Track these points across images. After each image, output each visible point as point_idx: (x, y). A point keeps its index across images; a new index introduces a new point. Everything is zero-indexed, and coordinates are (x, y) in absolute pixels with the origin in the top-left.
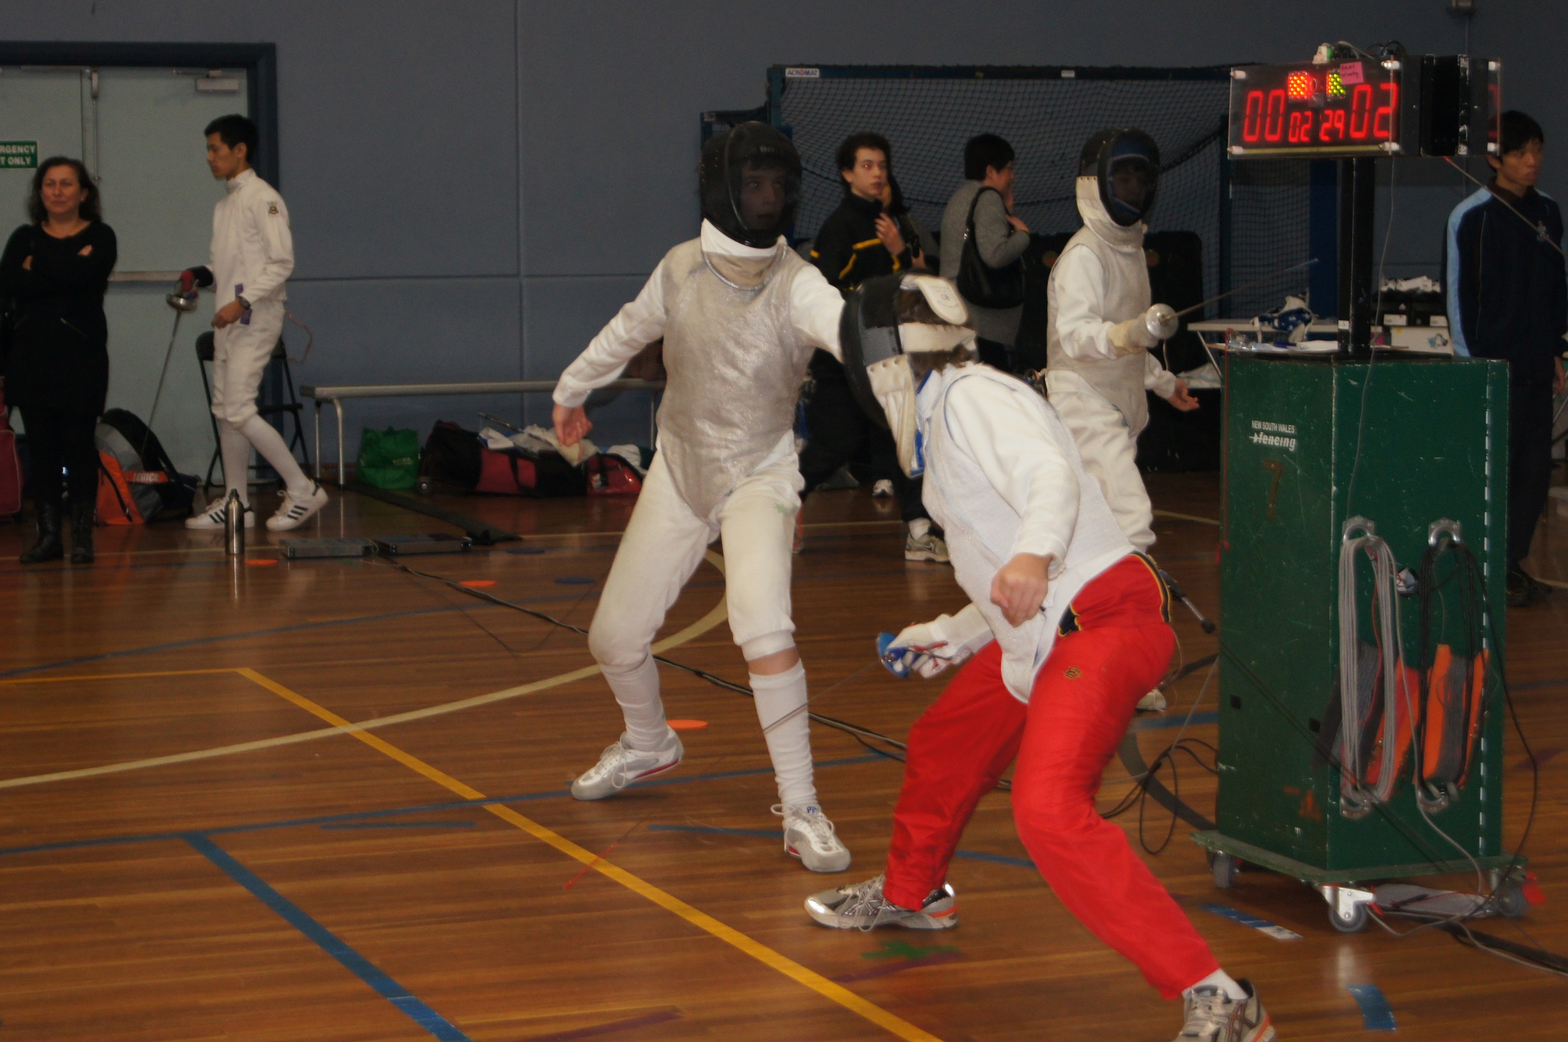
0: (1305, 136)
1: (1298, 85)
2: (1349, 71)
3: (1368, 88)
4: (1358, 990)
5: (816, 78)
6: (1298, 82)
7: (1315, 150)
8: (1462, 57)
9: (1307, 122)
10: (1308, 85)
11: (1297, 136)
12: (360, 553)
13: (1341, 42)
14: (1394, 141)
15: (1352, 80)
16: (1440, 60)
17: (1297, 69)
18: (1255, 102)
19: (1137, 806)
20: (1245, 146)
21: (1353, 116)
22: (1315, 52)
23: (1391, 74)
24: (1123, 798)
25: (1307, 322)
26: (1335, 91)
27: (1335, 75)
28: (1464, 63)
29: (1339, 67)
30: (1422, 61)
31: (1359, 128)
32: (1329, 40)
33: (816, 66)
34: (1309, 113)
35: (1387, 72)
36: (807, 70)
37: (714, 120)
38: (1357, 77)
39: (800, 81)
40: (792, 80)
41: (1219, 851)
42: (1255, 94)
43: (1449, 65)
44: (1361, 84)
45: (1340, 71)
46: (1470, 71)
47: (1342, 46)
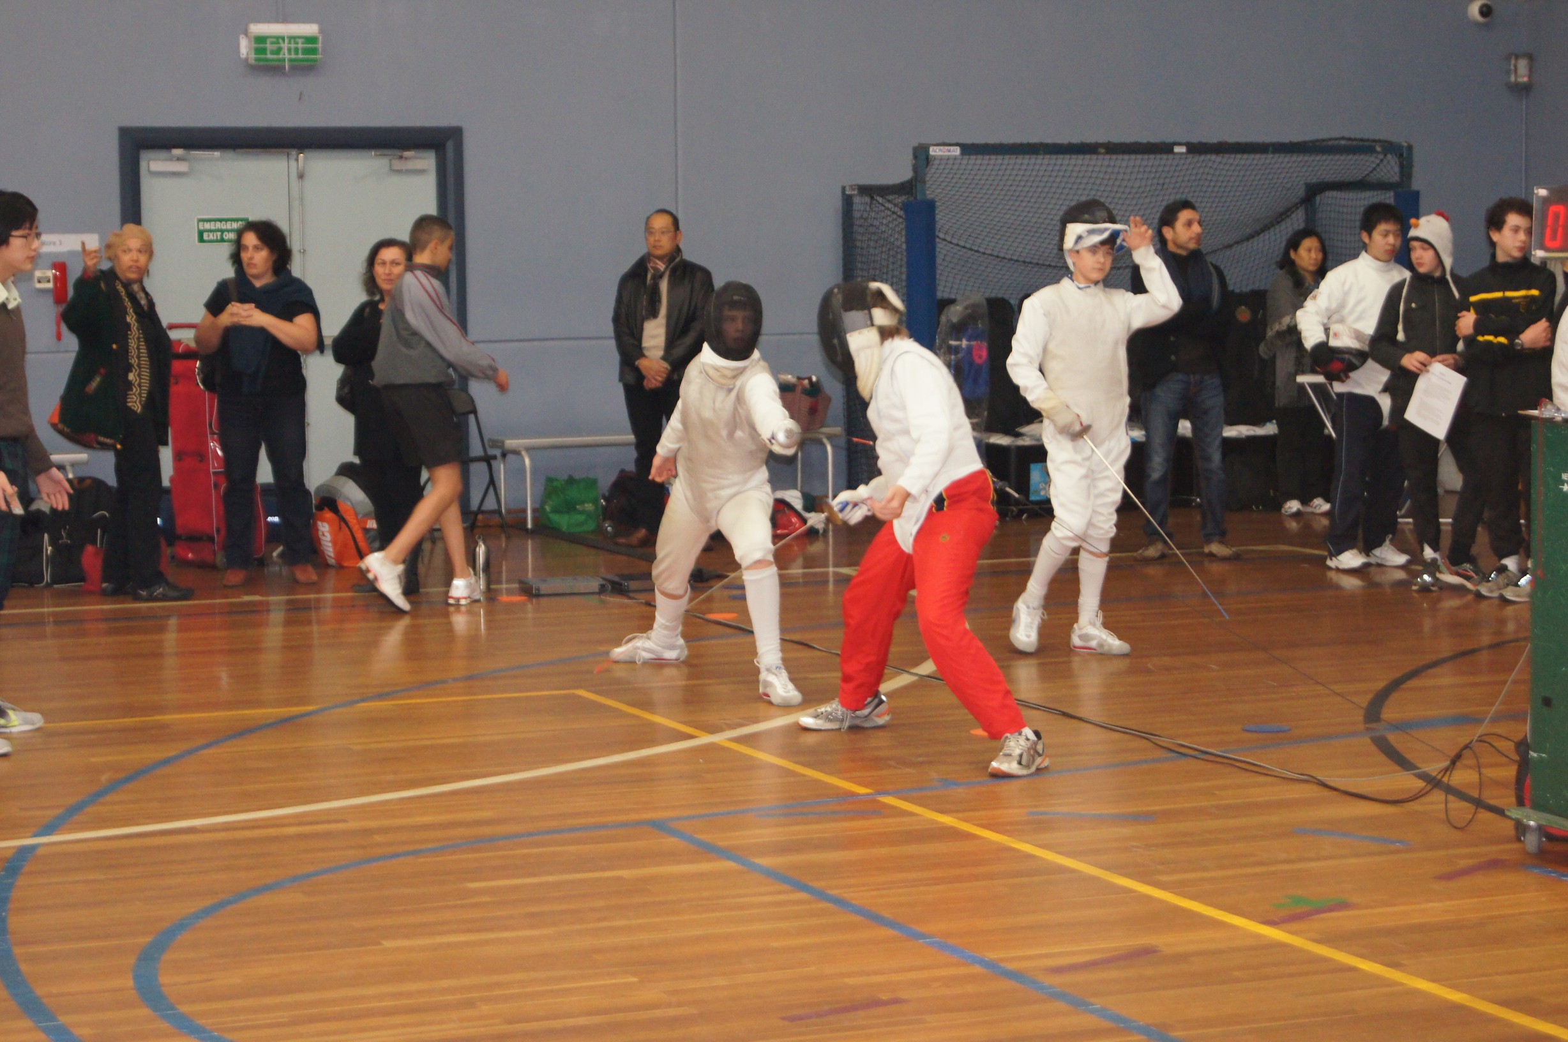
5: (956, 156)
12: (597, 590)
18: (1557, 214)
20: (1547, 250)
33: (957, 145)
36: (949, 148)
37: (856, 192)
39: (941, 158)
40: (935, 158)
41: (1532, 823)
42: (1559, 208)
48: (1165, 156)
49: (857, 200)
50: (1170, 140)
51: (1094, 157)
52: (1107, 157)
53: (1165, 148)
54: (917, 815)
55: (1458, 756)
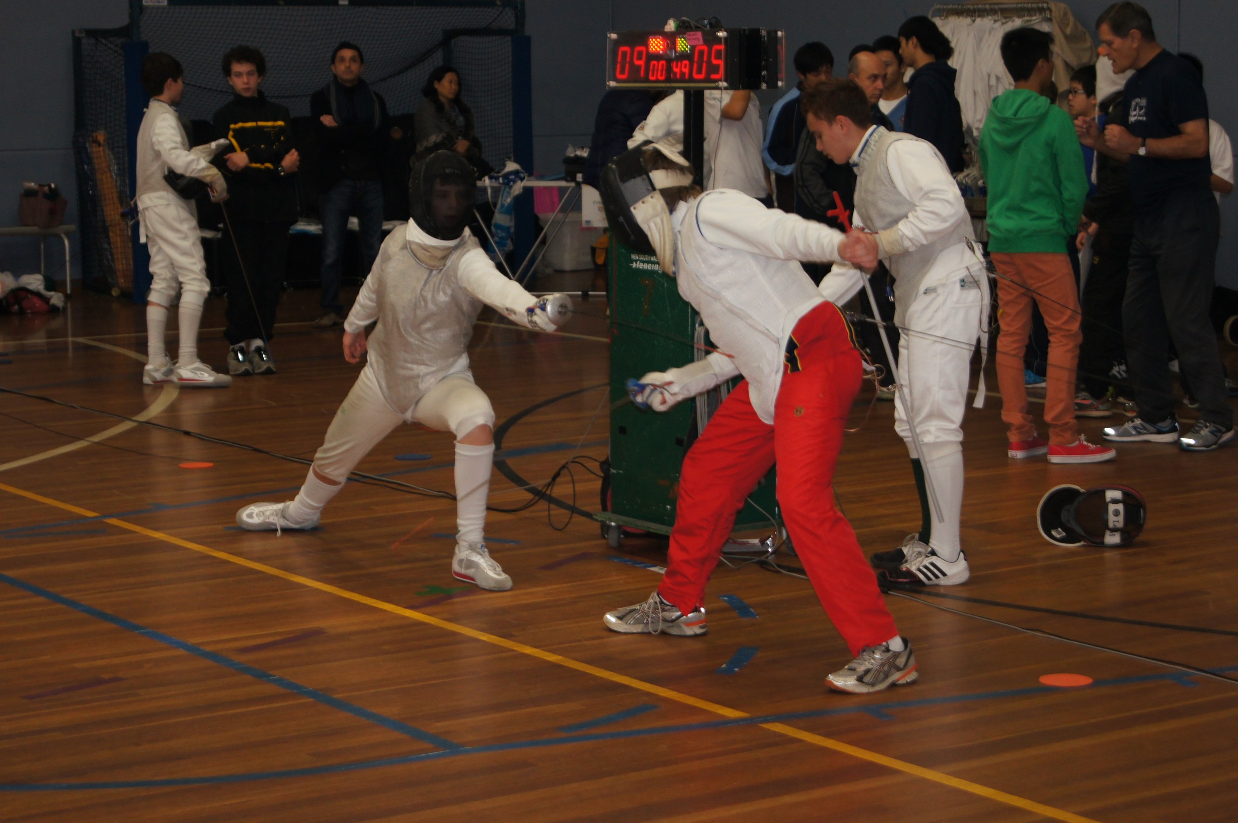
0: (661, 76)
1: (656, 45)
2: (693, 37)
3: (705, 48)
5: (164, 6)
6: (656, 42)
7: (668, 85)
8: (763, 29)
9: (662, 68)
10: (663, 45)
11: (655, 75)
14: (725, 81)
15: (695, 43)
16: (750, 30)
17: (654, 34)
18: (624, 54)
20: (617, 81)
21: (695, 65)
22: (666, 24)
23: (723, 40)
25: (522, 179)
26: (682, 49)
27: (682, 39)
28: (764, 33)
29: (685, 34)
30: (739, 32)
31: (699, 71)
34: (663, 61)
35: (719, 39)
37: (83, 35)
38: (699, 41)
39: (152, 8)
40: (147, 7)
41: (613, 524)
42: (626, 49)
43: (756, 33)
44: (702, 45)
45: (686, 36)
46: (767, 38)
47: (684, 21)
48: (331, 8)
49: (84, 41)
51: (276, 7)
52: (286, 8)
53: (332, 2)
55: (557, 475)
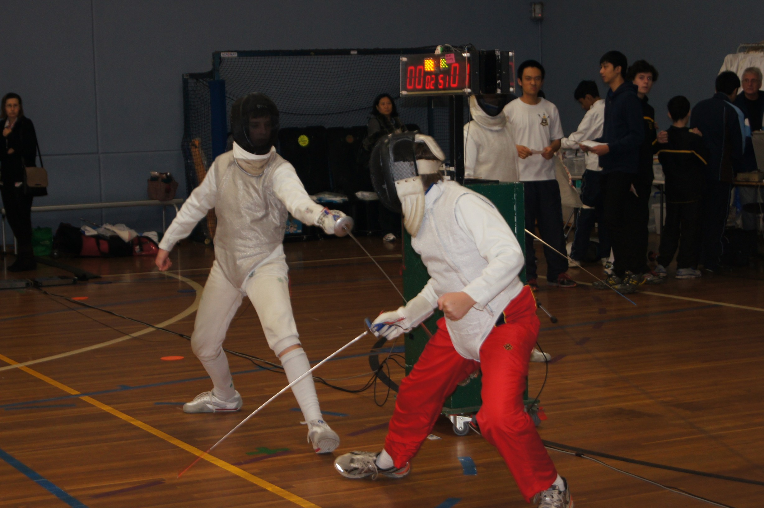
0: (433, 86)
1: (429, 64)
2: (449, 58)
3: (457, 65)
4: (463, 459)
5: (235, 57)
6: (429, 62)
7: (436, 92)
8: (497, 50)
9: (433, 80)
10: (433, 64)
11: (429, 86)
12: (25, 286)
13: (446, 45)
14: (468, 88)
15: (451, 62)
16: (487, 52)
17: (428, 57)
18: (411, 71)
19: (373, 386)
20: (407, 90)
21: (452, 78)
22: (435, 49)
23: (466, 59)
24: (367, 383)
26: (444, 66)
27: (444, 59)
28: (498, 53)
29: (444, 56)
30: (479, 53)
31: (454, 83)
32: (442, 44)
33: (235, 51)
34: (433, 76)
35: (464, 58)
36: (231, 53)
37: (188, 77)
38: (452, 60)
39: (228, 59)
40: (224, 58)
42: (411, 68)
43: (491, 54)
44: (454, 63)
45: (445, 57)
46: (501, 56)
47: (446, 46)
48: (346, 56)
49: (190, 81)
50: (348, 47)
51: (309, 57)
52: (316, 57)
53: (346, 52)
54: (95, 406)
